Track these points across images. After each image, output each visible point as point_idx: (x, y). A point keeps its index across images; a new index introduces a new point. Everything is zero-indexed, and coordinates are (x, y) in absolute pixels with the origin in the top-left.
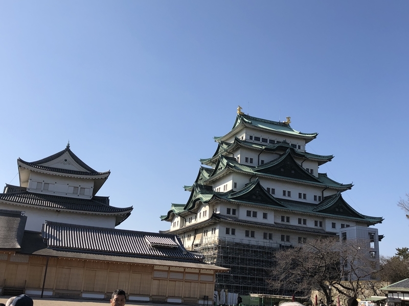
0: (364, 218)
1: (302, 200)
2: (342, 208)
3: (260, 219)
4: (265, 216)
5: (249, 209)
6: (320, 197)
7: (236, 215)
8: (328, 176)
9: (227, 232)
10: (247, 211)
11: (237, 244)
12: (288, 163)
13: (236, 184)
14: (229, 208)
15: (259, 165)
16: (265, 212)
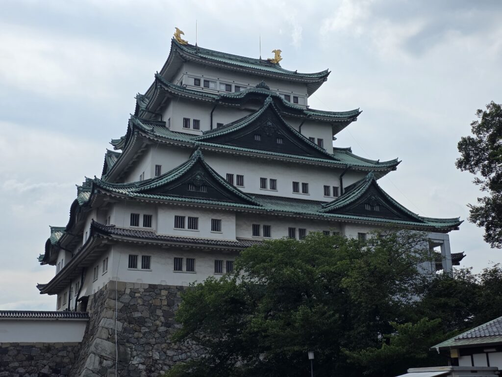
0: (423, 222)
1: (300, 196)
2: (379, 205)
3: (204, 232)
4: (216, 226)
5: (180, 213)
6: (335, 189)
7: (152, 228)
8: (353, 153)
9: (132, 264)
10: (176, 217)
11: (153, 288)
12: (270, 124)
13: (158, 168)
14: (135, 212)
15: (212, 131)
16: (216, 217)
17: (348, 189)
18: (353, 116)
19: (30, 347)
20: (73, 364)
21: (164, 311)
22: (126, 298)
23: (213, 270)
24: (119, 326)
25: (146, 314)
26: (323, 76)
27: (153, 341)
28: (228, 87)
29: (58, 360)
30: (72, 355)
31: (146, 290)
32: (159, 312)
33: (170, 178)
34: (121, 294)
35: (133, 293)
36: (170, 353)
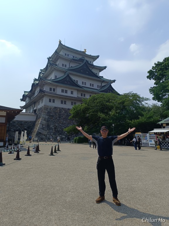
1: (92, 87)
2: (111, 90)
3: (69, 94)
4: (72, 93)
6: (100, 86)
7: (55, 92)
9: (50, 101)
10: (62, 90)
11: (55, 108)
12: (85, 67)
13: (56, 76)
14: (51, 87)
15: (69, 68)
16: (72, 90)
17: (103, 86)
18: (105, 68)
19: (21, 121)
20: (33, 126)
21: (58, 114)
22: (49, 110)
23: (71, 104)
24: (47, 117)
25: (54, 114)
26: (98, 57)
27: (56, 121)
28: (74, 57)
29: (29, 125)
30: (33, 124)
31: (54, 108)
32: (57, 114)
33: (60, 79)
34: (47, 109)
35: (50, 109)
36: (60, 124)
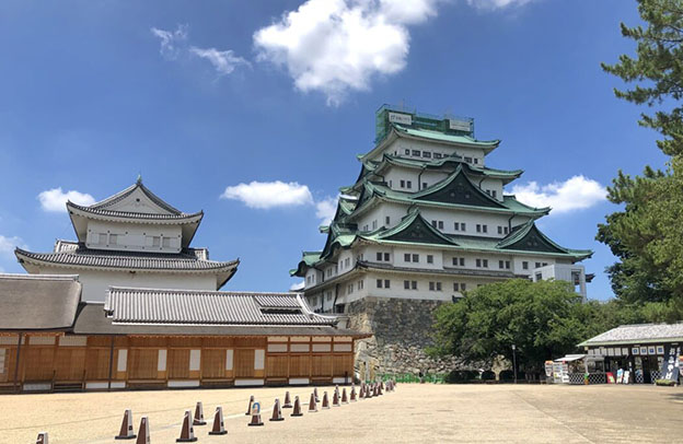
0: (566, 253)
1: (482, 234)
2: (537, 241)
3: (423, 264)
4: (430, 260)
5: (408, 252)
6: (506, 229)
7: (390, 262)
9: (379, 285)
10: (405, 255)
11: (392, 300)
12: (461, 184)
13: (388, 218)
14: (380, 252)
15: (420, 191)
16: (430, 254)
22: (378, 307)
23: (428, 288)
24: (376, 324)
31: (388, 302)
32: (398, 316)
34: (375, 304)
35: (381, 304)
